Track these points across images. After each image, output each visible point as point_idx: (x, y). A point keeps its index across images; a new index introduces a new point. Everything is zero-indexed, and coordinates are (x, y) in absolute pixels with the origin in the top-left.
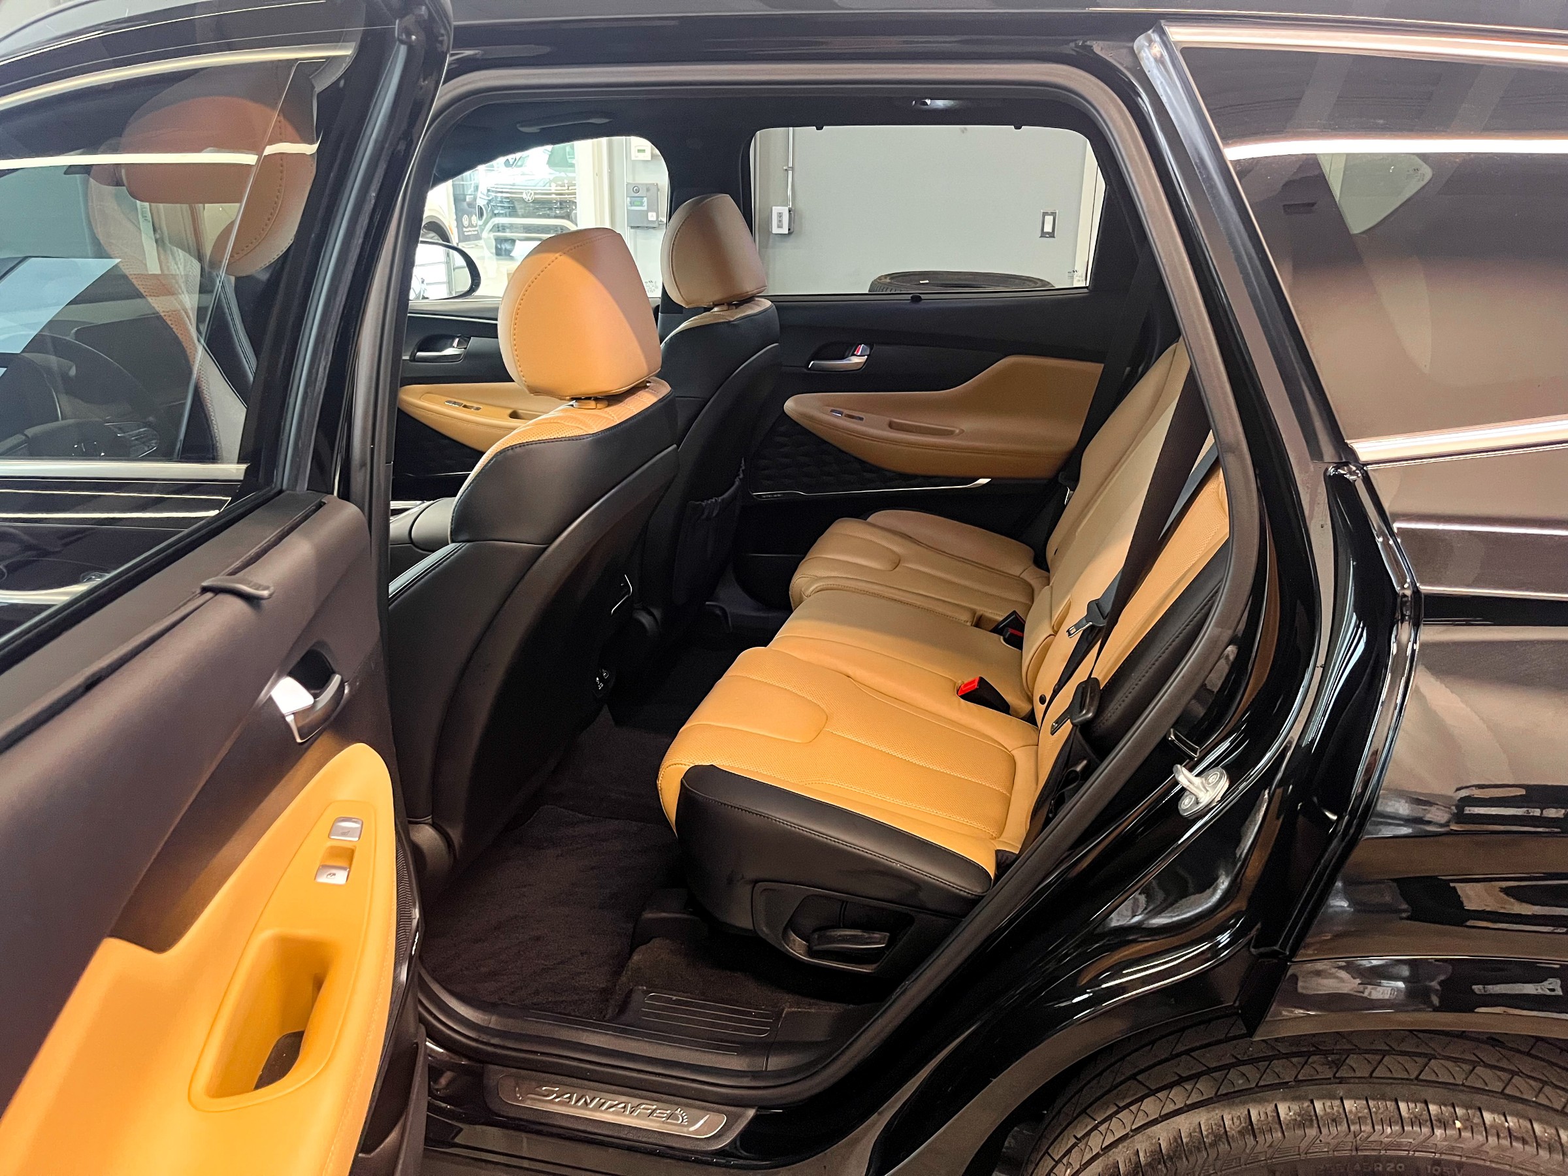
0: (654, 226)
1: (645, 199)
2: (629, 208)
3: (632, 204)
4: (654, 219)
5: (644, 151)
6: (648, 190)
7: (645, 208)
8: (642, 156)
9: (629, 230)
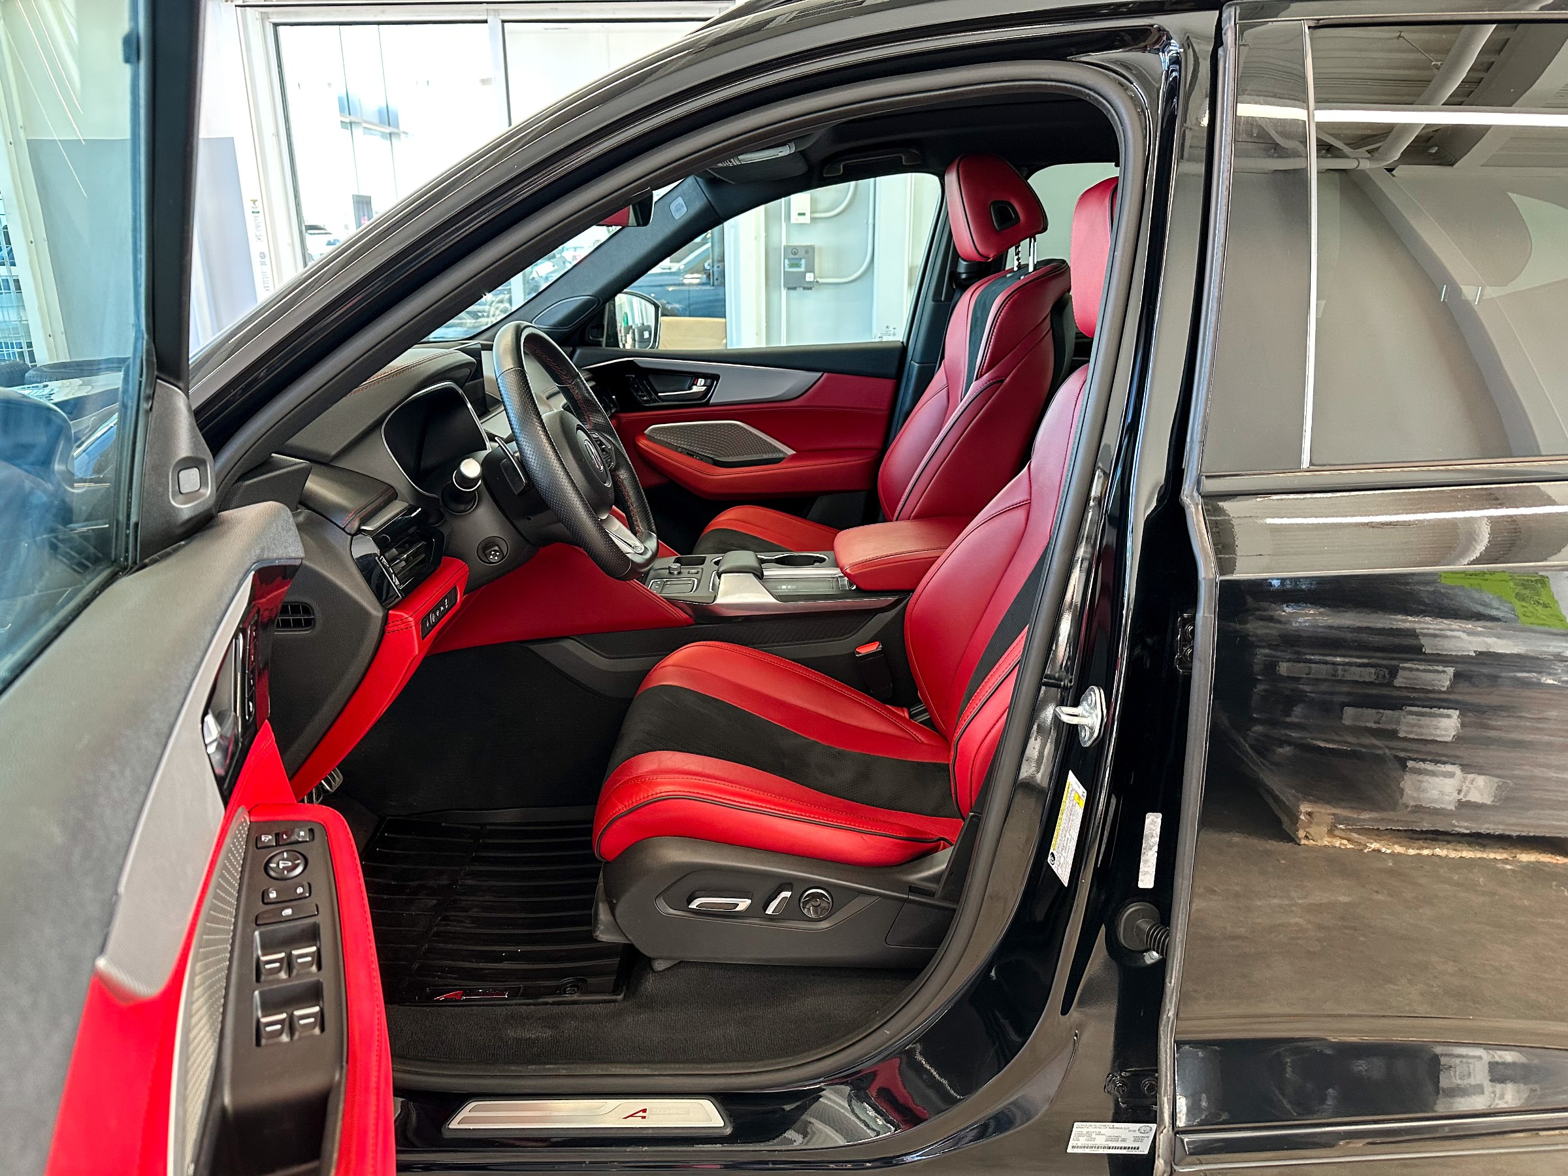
0: (809, 286)
1: (803, 261)
2: (786, 270)
3: (791, 266)
4: (812, 280)
5: (804, 214)
6: (807, 252)
7: (802, 269)
8: (802, 220)
9: (784, 292)
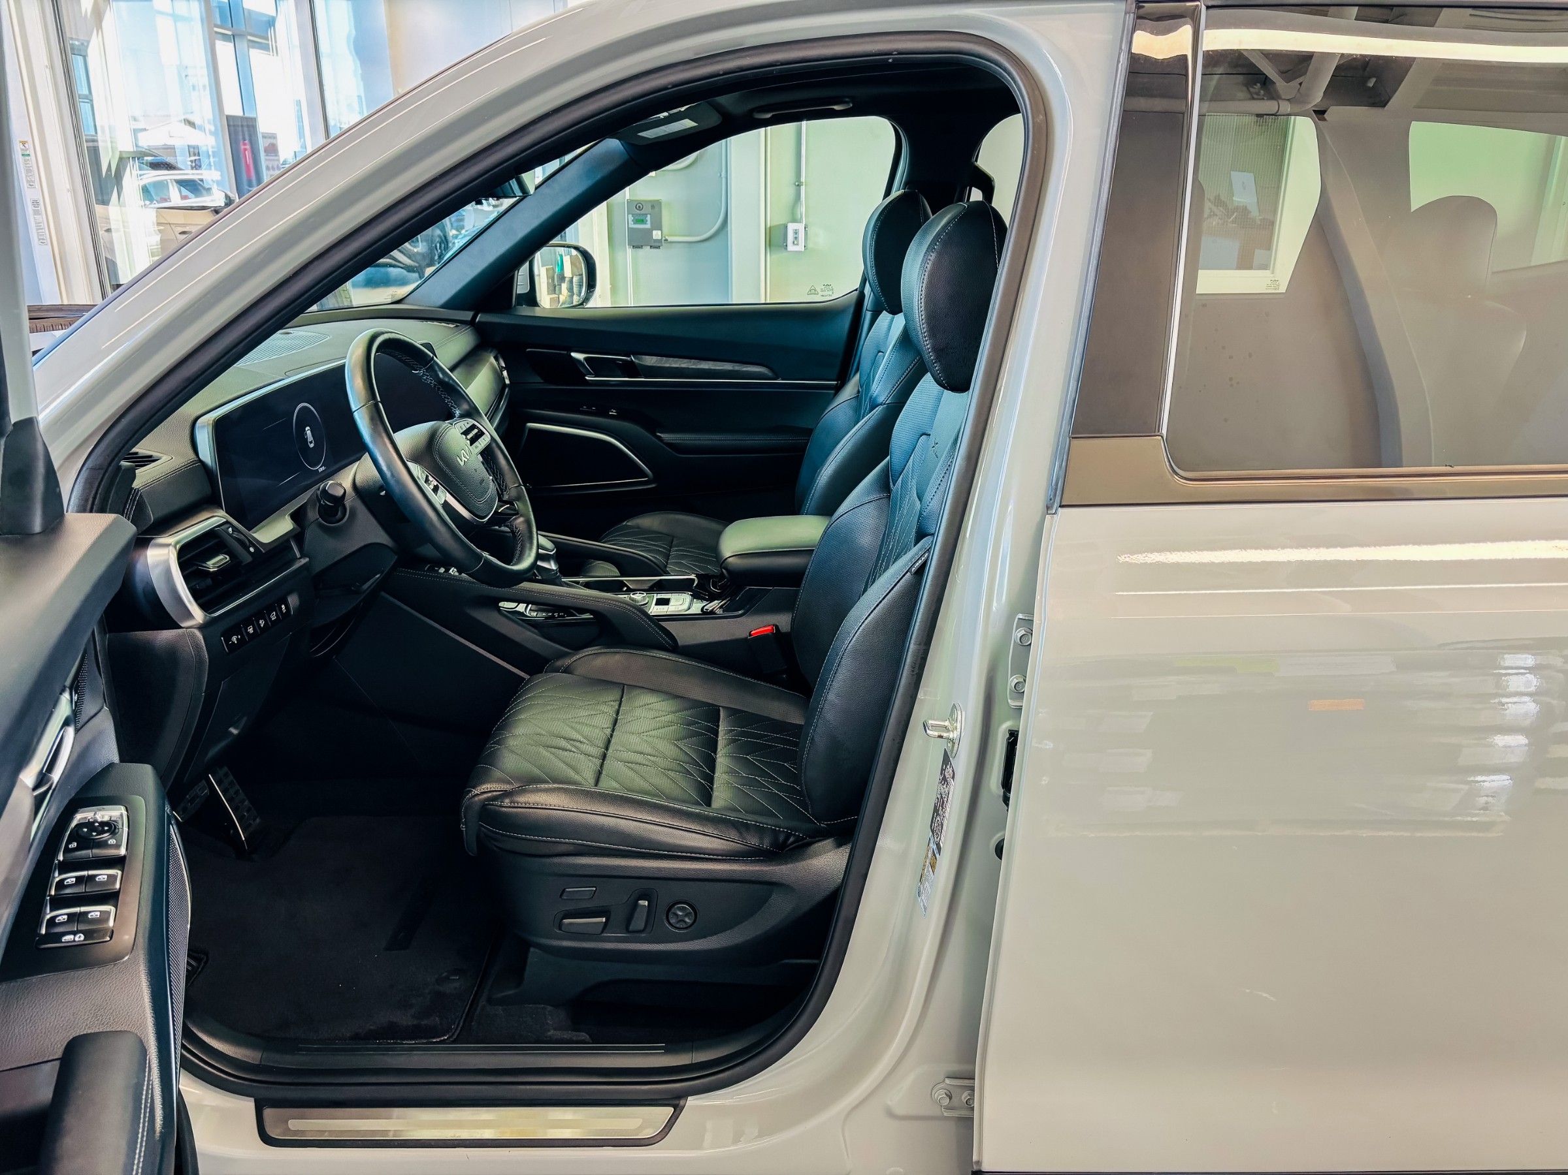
0: (657, 244)
1: (649, 216)
2: (630, 226)
3: (636, 221)
4: (660, 238)
6: (653, 207)
7: (648, 226)
9: (629, 251)
